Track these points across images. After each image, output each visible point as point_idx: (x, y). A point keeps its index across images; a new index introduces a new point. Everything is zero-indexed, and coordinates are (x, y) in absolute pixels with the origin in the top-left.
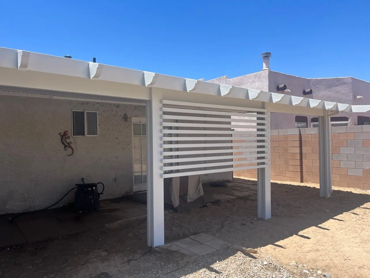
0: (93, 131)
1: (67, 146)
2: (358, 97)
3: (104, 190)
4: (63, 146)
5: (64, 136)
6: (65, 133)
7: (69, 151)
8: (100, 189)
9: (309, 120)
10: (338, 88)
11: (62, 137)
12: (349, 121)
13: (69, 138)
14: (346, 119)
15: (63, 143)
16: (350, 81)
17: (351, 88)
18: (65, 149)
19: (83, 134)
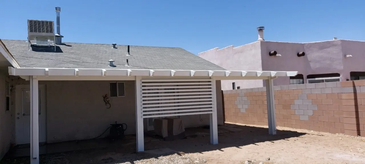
0: (122, 94)
1: (107, 103)
2: (348, 56)
3: (127, 128)
4: (105, 103)
5: (105, 97)
6: (106, 96)
7: (108, 105)
8: (124, 127)
9: (305, 77)
10: (329, 50)
11: (104, 98)
12: (341, 76)
13: (108, 98)
14: (338, 75)
15: (105, 101)
16: (340, 43)
17: (340, 49)
18: (106, 105)
19: (116, 95)
